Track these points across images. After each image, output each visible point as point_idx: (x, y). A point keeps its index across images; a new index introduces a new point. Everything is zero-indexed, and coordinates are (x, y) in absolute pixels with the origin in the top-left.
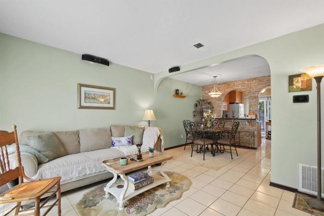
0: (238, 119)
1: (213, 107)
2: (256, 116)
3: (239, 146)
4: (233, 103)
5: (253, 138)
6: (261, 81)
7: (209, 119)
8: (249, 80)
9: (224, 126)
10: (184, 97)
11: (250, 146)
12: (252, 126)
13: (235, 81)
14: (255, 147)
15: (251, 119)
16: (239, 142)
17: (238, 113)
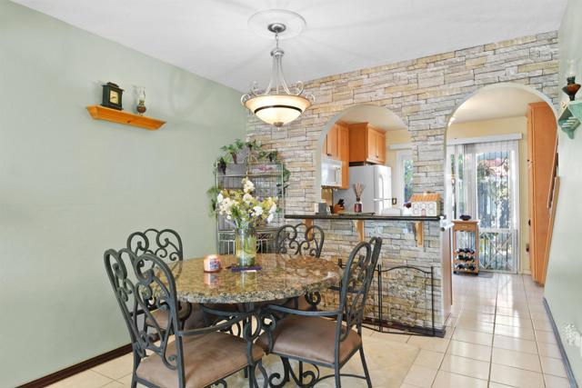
0: (373, 217)
1: (287, 173)
2: (441, 205)
3: (381, 324)
4: (360, 164)
5: (429, 291)
6: (453, 66)
7: (245, 223)
8: (411, 66)
9: (319, 250)
10: (157, 124)
11: (420, 323)
12: (427, 244)
13: (361, 73)
14: (438, 326)
15: (423, 219)
16: (380, 307)
17: (375, 194)
